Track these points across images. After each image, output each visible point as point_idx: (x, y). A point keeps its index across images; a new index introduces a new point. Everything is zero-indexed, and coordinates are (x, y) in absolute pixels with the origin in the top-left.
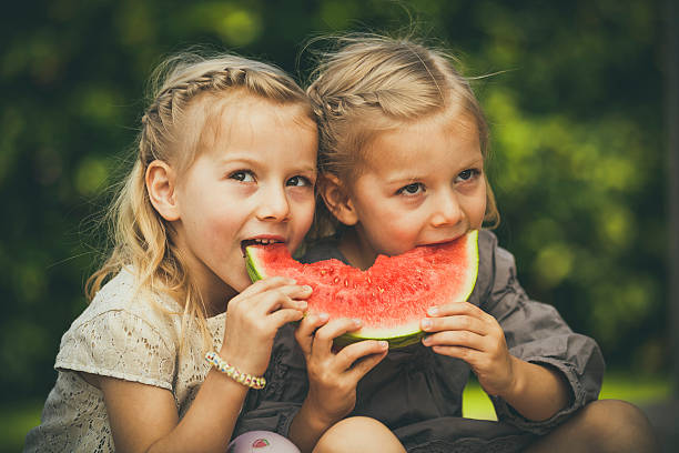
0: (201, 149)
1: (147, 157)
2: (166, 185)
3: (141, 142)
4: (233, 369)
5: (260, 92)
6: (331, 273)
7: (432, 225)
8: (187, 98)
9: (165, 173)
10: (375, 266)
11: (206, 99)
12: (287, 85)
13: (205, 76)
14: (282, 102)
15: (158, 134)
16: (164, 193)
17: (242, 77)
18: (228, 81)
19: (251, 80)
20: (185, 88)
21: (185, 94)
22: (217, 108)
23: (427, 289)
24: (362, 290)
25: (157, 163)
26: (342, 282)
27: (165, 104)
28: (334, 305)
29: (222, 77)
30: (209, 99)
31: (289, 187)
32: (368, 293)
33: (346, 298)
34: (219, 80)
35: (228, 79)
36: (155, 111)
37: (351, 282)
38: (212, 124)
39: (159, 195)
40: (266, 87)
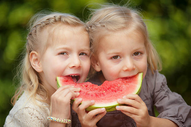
0: (48, 45)
1: (29, 51)
2: (37, 60)
3: (27, 46)
4: (58, 119)
5: (67, 23)
6: (87, 86)
7: (123, 71)
8: (42, 28)
9: (36, 55)
10: (103, 84)
11: (48, 28)
12: (76, 20)
13: (47, 20)
14: (75, 26)
15: (32, 42)
16: (37, 63)
17: (60, 18)
18: (55, 21)
19: (63, 19)
20: (40, 25)
21: (41, 27)
22: (52, 30)
23: (122, 91)
24: (97, 92)
25: (33, 52)
26: (90, 89)
27: (34, 31)
28: (86, 96)
29: (53, 20)
30: (49, 27)
31: (80, 56)
32: (99, 92)
33: (90, 94)
34: (52, 20)
35: (55, 20)
36: (31, 34)
37: (93, 89)
38: (51, 36)
39: (35, 63)
40: (69, 21)
